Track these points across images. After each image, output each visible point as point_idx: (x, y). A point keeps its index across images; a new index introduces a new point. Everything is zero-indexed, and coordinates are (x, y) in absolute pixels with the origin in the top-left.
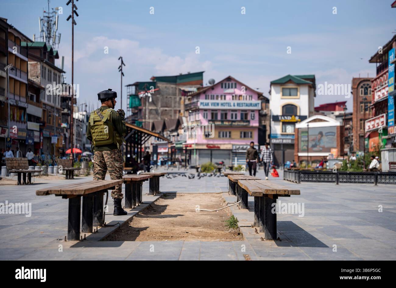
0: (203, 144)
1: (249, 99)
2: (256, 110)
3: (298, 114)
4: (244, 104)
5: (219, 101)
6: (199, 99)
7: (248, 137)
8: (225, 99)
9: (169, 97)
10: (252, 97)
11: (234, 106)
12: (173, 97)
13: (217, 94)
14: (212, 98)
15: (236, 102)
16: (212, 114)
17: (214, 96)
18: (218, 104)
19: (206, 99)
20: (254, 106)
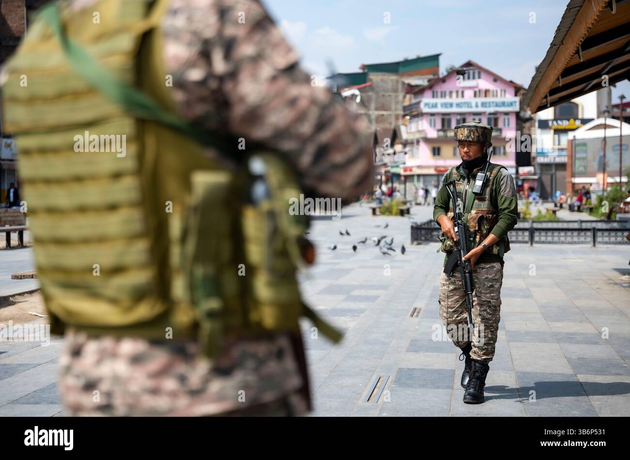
0: (428, 167)
1: (501, 96)
2: (512, 112)
3: (580, 116)
4: (491, 104)
5: (454, 100)
6: (422, 97)
7: (500, 153)
8: (463, 96)
9: (387, 94)
10: (505, 91)
11: (477, 106)
12: (393, 94)
13: (451, 90)
14: (443, 95)
15: (480, 100)
16: (443, 121)
17: (445, 92)
18: (451, 105)
19: (433, 97)
20: (508, 106)
